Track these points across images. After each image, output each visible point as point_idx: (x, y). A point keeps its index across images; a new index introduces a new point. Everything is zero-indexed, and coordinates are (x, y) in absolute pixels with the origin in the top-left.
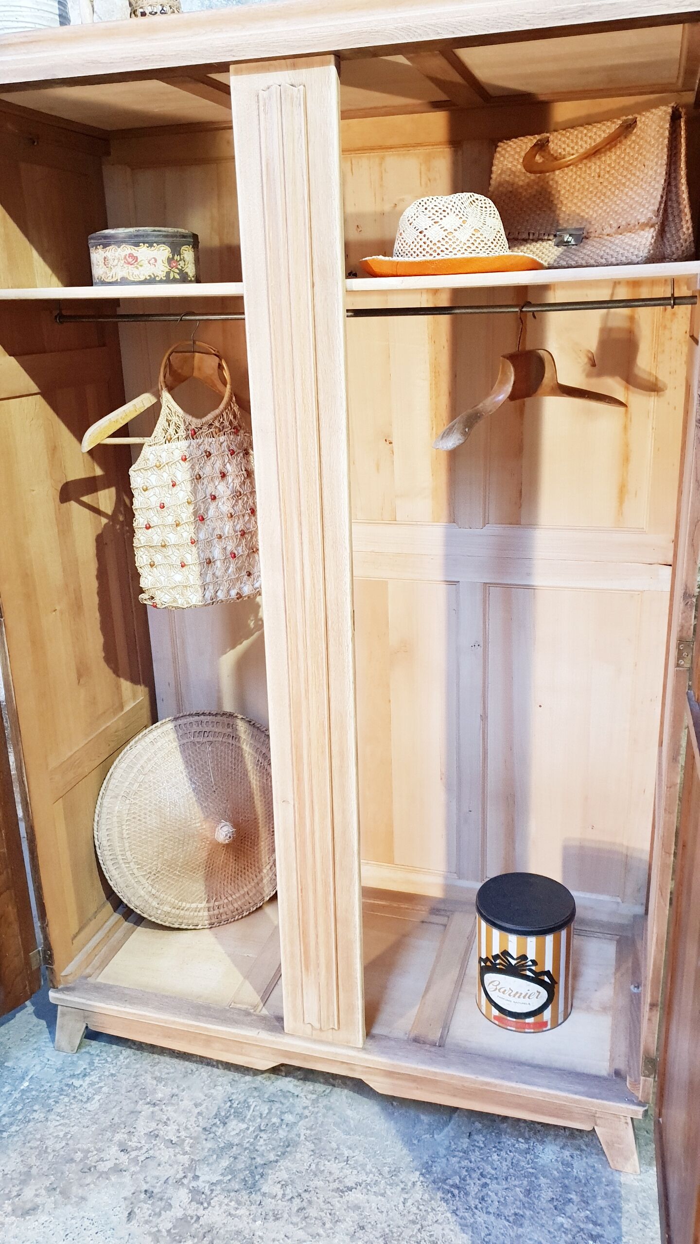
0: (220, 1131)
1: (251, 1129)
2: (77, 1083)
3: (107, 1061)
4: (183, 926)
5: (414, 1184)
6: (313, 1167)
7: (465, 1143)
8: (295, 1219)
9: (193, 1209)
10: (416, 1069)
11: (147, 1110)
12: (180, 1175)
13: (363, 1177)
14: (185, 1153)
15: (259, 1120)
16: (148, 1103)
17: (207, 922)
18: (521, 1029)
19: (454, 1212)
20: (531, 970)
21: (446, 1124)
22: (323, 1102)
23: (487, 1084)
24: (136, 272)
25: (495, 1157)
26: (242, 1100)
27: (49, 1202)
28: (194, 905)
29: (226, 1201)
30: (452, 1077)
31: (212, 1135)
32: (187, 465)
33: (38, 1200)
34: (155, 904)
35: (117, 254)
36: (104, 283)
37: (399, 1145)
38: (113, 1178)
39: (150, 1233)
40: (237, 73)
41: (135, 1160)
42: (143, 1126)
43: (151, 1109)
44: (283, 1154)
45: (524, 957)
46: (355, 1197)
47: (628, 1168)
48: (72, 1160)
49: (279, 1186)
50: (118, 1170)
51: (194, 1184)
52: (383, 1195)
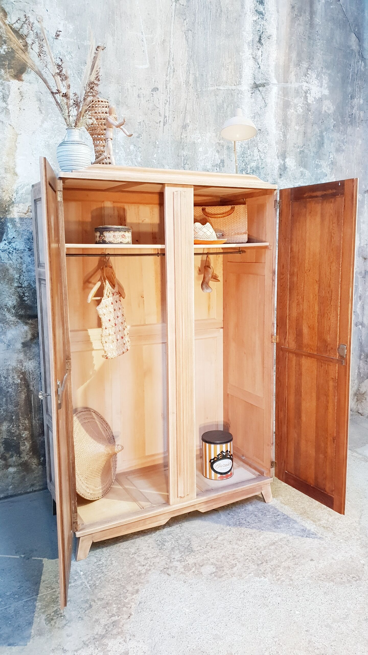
0: (165, 547)
1: (173, 542)
2: (101, 563)
3: (101, 554)
4: (96, 499)
5: (230, 528)
6: (201, 539)
7: (230, 516)
8: (212, 550)
9: (183, 563)
10: (215, 496)
11: (135, 556)
12: (169, 561)
13: (217, 534)
14: (162, 557)
15: (172, 539)
16: (133, 554)
17: (101, 495)
18: (227, 477)
19: (246, 527)
20: (229, 455)
21: (220, 515)
22: (183, 528)
23: (235, 491)
24: (125, 240)
25: (240, 515)
26: (161, 538)
27: (139, 587)
28: (98, 488)
29: (190, 557)
30: (225, 493)
31: (164, 549)
32: (112, 305)
33: (136, 588)
34: (88, 491)
35: (119, 234)
36: (110, 243)
37: (216, 525)
38: (150, 572)
39: (180, 574)
40: (168, 186)
41: (150, 566)
42: (141, 559)
43: (136, 555)
44: (190, 541)
45: (227, 451)
46: (220, 538)
47: (270, 501)
48: (131, 576)
49: (199, 547)
50: (148, 570)
51: (175, 560)
52: (226, 534)
